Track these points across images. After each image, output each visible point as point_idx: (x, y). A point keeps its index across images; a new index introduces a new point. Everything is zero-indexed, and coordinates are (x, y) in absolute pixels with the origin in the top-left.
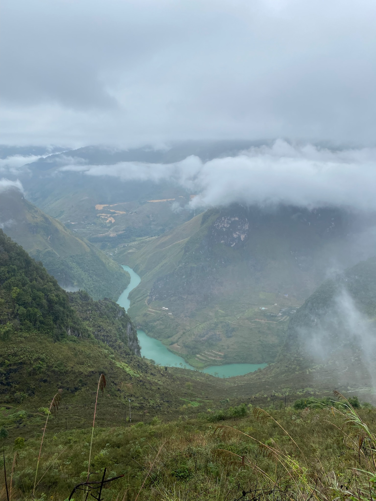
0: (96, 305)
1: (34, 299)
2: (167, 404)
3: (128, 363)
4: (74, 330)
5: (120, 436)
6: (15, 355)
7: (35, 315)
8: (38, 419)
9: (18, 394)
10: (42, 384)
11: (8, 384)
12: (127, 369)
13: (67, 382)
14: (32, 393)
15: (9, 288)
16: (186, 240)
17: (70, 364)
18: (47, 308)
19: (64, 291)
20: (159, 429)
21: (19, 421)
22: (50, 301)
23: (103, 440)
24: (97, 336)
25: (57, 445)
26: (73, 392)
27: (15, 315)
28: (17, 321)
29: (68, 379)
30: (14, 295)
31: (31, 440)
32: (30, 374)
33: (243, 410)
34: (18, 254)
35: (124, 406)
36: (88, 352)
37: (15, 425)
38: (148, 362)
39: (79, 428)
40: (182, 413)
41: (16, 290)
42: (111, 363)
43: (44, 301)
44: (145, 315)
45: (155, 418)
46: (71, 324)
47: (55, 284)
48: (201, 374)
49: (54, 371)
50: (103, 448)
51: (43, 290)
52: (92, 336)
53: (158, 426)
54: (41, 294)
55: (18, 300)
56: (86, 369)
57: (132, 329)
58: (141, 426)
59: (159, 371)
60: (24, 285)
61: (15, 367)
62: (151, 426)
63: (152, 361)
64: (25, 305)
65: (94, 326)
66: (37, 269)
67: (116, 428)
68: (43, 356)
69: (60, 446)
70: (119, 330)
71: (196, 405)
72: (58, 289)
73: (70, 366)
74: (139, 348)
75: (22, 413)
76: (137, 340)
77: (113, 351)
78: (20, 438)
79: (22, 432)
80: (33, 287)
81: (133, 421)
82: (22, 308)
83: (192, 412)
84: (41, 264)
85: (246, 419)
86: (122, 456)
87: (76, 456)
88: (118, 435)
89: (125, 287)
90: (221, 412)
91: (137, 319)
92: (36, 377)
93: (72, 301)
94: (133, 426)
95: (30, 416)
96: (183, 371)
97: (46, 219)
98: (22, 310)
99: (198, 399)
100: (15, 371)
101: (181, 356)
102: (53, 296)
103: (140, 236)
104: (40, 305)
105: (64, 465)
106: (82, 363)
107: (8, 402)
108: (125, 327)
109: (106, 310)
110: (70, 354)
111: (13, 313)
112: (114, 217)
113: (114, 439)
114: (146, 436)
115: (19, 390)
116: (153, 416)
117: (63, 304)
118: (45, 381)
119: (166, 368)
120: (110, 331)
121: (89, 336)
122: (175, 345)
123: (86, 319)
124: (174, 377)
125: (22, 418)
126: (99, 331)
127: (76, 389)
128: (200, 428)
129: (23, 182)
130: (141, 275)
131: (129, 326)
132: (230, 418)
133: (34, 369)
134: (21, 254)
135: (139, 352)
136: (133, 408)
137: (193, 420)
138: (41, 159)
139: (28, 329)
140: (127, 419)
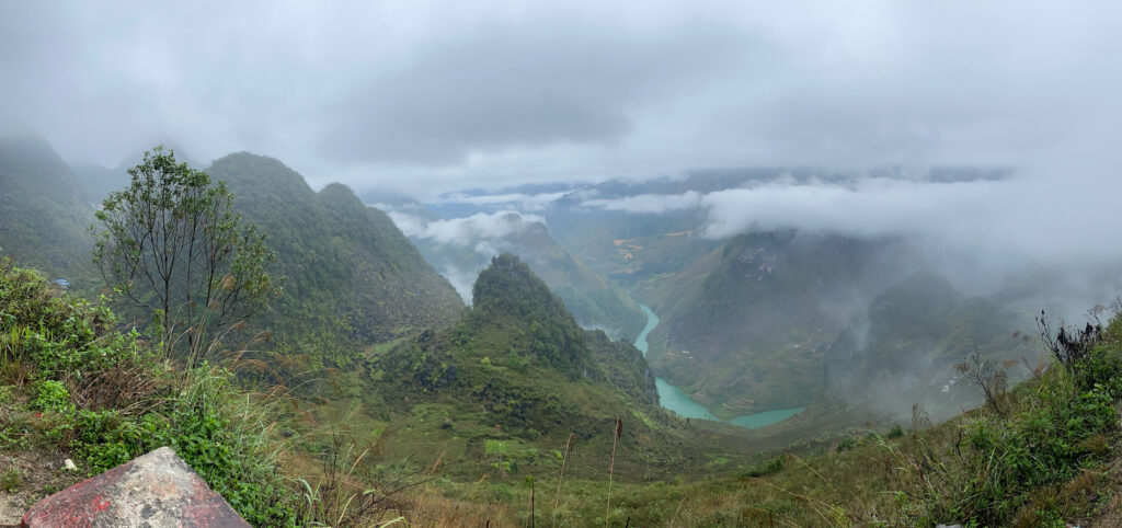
0: (613, 345)
1: (552, 335)
2: (690, 461)
3: (647, 412)
4: (590, 371)
5: (637, 496)
6: (531, 390)
7: (553, 351)
8: (550, 461)
9: (531, 430)
10: (556, 424)
11: (523, 418)
12: (646, 420)
13: (581, 427)
14: (545, 433)
15: (530, 321)
16: (707, 275)
17: (585, 408)
18: (564, 344)
19: (581, 329)
20: (681, 490)
21: (531, 459)
22: (567, 338)
23: (618, 498)
24: (613, 380)
25: (568, 494)
26: (586, 439)
27: (534, 349)
28: (535, 355)
29: (582, 424)
30: (534, 329)
31: (543, 482)
32: (544, 412)
33: (778, 463)
34: (540, 289)
35: (642, 462)
36: (604, 396)
37: (527, 462)
38: (669, 413)
39: (592, 479)
40: (708, 472)
41: (536, 324)
42: (628, 412)
43: (562, 338)
44: (665, 360)
45: (677, 478)
46: (587, 365)
47: (573, 321)
48: (729, 426)
49: (567, 413)
50: (618, 506)
51: (562, 327)
52: (609, 380)
53: (681, 487)
54: (559, 330)
55: (537, 335)
56: (601, 416)
57: (650, 375)
58: (661, 485)
59: (681, 423)
60: (544, 320)
61: (530, 402)
62: (673, 487)
63: (673, 412)
64: (543, 339)
65: (610, 368)
66: (556, 305)
67: (633, 486)
68: (558, 396)
69: (571, 496)
70: (636, 375)
71: (723, 461)
72: (576, 326)
73: (584, 410)
74: (658, 397)
75: (534, 451)
76: (655, 387)
77: (630, 398)
78: (530, 477)
79: (532, 470)
80: (552, 323)
81: (651, 480)
82: (541, 343)
83: (720, 470)
84: (561, 300)
85: (782, 473)
86: (639, 519)
87: (587, 509)
88: (635, 494)
89: (642, 328)
90: (753, 468)
91: (655, 364)
92: (551, 417)
93: (589, 340)
94: (652, 486)
95: (541, 456)
96: (708, 422)
97: (567, 255)
98: (541, 344)
99: (726, 455)
100: (531, 406)
101: (705, 405)
102: (570, 334)
103: (657, 273)
104: (558, 342)
105: (575, 517)
106: (598, 409)
107: (521, 436)
108: (643, 372)
109: (623, 353)
110: (585, 397)
111: (532, 346)
112: (632, 253)
113: (631, 498)
114: (668, 498)
115: (534, 427)
116: (675, 475)
117: (579, 343)
118: (559, 423)
119: (688, 420)
120: (628, 375)
121: (605, 379)
122: (698, 394)
123: (602, 360)
124: (698, 430)
125: (533, 456)
126: (615, 375)
127: (590, 436)
128: (729, 488)
129: (546, 218)
130: (659, 315)
131: (647, 372)
132: (765, 473)
133: (548, 408)
134: (543, 289)
135: (657, 401)
136: (652, 464)
137: (721, 480)
138: (565, 196)
139: (545, 365)
140: (646, 477)
